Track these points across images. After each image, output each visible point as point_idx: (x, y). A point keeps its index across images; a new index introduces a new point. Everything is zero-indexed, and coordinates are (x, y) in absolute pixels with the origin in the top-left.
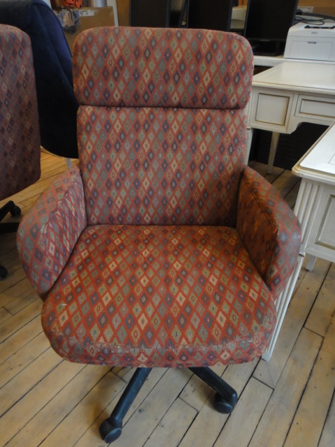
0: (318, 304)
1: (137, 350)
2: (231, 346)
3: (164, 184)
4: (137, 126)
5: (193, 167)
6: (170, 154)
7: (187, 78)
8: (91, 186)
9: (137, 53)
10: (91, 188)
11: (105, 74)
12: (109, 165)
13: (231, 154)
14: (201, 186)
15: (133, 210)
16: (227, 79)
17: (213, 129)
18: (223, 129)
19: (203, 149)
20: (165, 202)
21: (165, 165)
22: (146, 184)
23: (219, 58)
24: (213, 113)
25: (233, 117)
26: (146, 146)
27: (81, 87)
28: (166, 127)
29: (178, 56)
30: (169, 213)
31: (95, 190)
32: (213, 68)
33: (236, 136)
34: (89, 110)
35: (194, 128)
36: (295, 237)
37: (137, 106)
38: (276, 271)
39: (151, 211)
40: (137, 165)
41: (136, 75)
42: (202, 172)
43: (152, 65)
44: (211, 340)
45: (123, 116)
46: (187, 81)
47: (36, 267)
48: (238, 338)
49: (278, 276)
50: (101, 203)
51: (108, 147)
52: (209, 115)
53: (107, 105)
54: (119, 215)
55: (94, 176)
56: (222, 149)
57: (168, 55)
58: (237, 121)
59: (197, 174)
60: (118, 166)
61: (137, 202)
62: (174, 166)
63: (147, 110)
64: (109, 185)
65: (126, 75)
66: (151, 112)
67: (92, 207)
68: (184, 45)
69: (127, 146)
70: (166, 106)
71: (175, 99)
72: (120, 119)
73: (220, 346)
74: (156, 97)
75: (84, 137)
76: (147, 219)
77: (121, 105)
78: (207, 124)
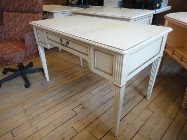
3: (21, 31)
6: (22, 24)
10: (5, 31)
11: (7, 4)
12: (9, 25)
15: (15, 37)
16: (33, 6)
20: (21, 35)
21: (21, 26)
22: (17, 30)
24: (32, 14)
26: (17, 21)
27: (3, 7)
28: (21, 17)
31: (6, 31)
32: (30, 3)
34: (5, 12)
35: (27, 17)
37: (16, 12)
39: (19, 37)
40: (15, 26)
41: (14, 4)
42: (29, 28)
43: (17, 2)
45: (12, 14)
46: (25, 6)
50: (7, 35)
51: (9, 21)
53: (9, 11)
54: (11, 38)
55: (6, 28)
58: (37, 16)
59: (28, 29)
61: (15, 35)
62: (23, 26)
63: (18, 13)
64: (9, 30)
65: (12, 4)
69: (13, 21)
70: (22, 12)
71: (23, 10)
74: (19, 10)
75: (4, 18)
76: (18, 39)
77: (12, 11)
78: (30, 16)
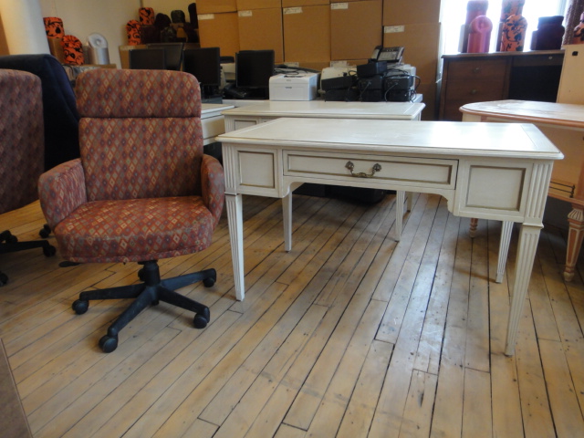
0: (290, 268)
1: (120, 238)
2: (179, 231)
3: (146, 168)
4: (123, 130)
5: (165, 155)
6: (148, 147)
7: (156, 98)
8: (90, 171)
9: (120, 83)
10: (90, 173)
11: (99, 96)
12: (103, 156)
13: (191, 145)
14: (173, 167)
15: (123, 188)
16: (182, 98)
17: (178, 129)
18: (184, 129)
19: (172, 142)
20: (147, 180)
21: (145, 154)
22: (132, 168)
23: (176, 85)
24: (177, 120)
25: (190, 121)
26: (131, 142)
27: (82, 105)
28: (144, 129)
29: (148, 85)
30: (151, 187)
31: (93, 174)
32: (172, 92)
33: (194, 133)
34: (88, 120)
35: (164, 129)
36: (220, 175)
37: (123, 117)
39: (137, 188)
40: (124, 156)
41: (121, 97)
42: (172, 158)
43: (131, 90)
44: (167, 229)
45: (113, 123)
46: (156, 100)
47: (51, 203)
48: (183, 227)
50: (98, 184)
51: (102, 143)
52: (173, 121)
53: (101, 116)
54: (112, 193)
55: (93, 164)
57: (141, 85)
58: (193, 124)
59: (169, 159)
60: (110, 156)
61: (126, 182)
62: (152, 155)
63: (130, 120)
64: (104, 170)
65: (114, 97)
66: (133, 121)
67: (91, 187)
68: (152, 79)
69: (117, 143)
70: (144, 116)
71: (150, 111)
72: (110, 125)
73: (172, 232)
74: (136, 111)
75: (84, 137)
76: (135, 194)
77: (112, 116)
78: (173, 126)
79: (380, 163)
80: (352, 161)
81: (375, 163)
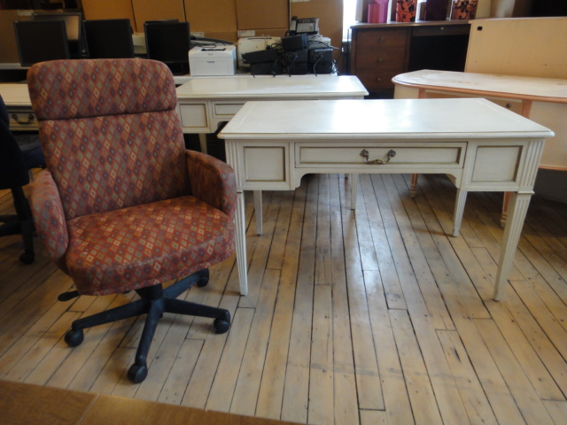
0: (272, 253)
2: (212, 242)
3: (128, 172)
4: (96, 131)
5: (148, 154)
6: (128, 148)
7: (129, 92)
8: (65, 184)
9: (85, 77)
10: (65, 186)
11: (62, 94)
12: (78, 165)
13: (174, 141)
14: (158, 168)
15: (106, 198)
16: (158, 90)
17: (157, 126)
18: (164, 125)
19: (153, 141)
20: (132, 186)
21: (126, 157)
22: (113, 175)
23: (149, 76)
24: (154, 114)
25: (169, 115)
26: (107, 145)
27: (42, 106)
28: (120, 129)
29: (118, 77)
30: (138, 194)
31: (69, 187)
32: (147, 84)
33: (175, 128)
34: (51, 123)
35: (142, 127)
36: (231, 175)
37: (92, 116)
38: (226, 200)
39: (123, 195)
40: (102, 161)
41: (88, 93)
42: (156, 158)
43: (99, 85)
44: (198, 243)
45: (82, 124)
46: (129, 94)
48: (214, 237)
49: (228, 204)
50: (77, 197)
51: (74, 150)
52: (150, 116)
53: (66, 117)
54: (95, 205)
55: (67, 175)
56: (167, 139)
57: (110, 77)
58: (173, 118)
59: (153, 160)
60: (86, 164)
61: (108, 191)
62: (133, 157)
63: (101, 118)
64: (81, 180)
65: (80, 94)
66: (105, 120)
67: (69, 202)
68: (121, 70)
69: (91, 147)
70: (116, 114)
71: (122, 107)
72: (80, 127)
73: (205, 244)
74: (107, 107)
75: (52, 145)
76: (120, 203)
77: (78, 117)
78: (151, 122)
79: (394, 150)
80: (367, 149)
81: (389, 150)
